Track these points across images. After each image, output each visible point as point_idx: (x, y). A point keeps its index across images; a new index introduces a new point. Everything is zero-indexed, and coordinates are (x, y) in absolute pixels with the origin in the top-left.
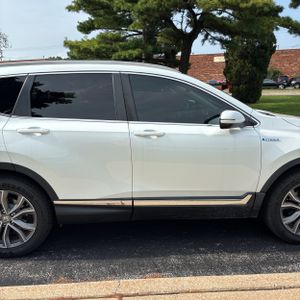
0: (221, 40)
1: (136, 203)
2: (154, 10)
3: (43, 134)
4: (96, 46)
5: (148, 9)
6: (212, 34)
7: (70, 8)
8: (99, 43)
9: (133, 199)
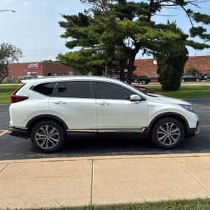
0: (153, 53)
1: (99, 131)
2: (112, 38)
3: (63, 103)
4: (78, 58)
5: (108, 38)
6: (148, 50)
7: (62, 36)
8: (80, 56)
9: (97, 129)
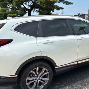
3: (51, 43)
